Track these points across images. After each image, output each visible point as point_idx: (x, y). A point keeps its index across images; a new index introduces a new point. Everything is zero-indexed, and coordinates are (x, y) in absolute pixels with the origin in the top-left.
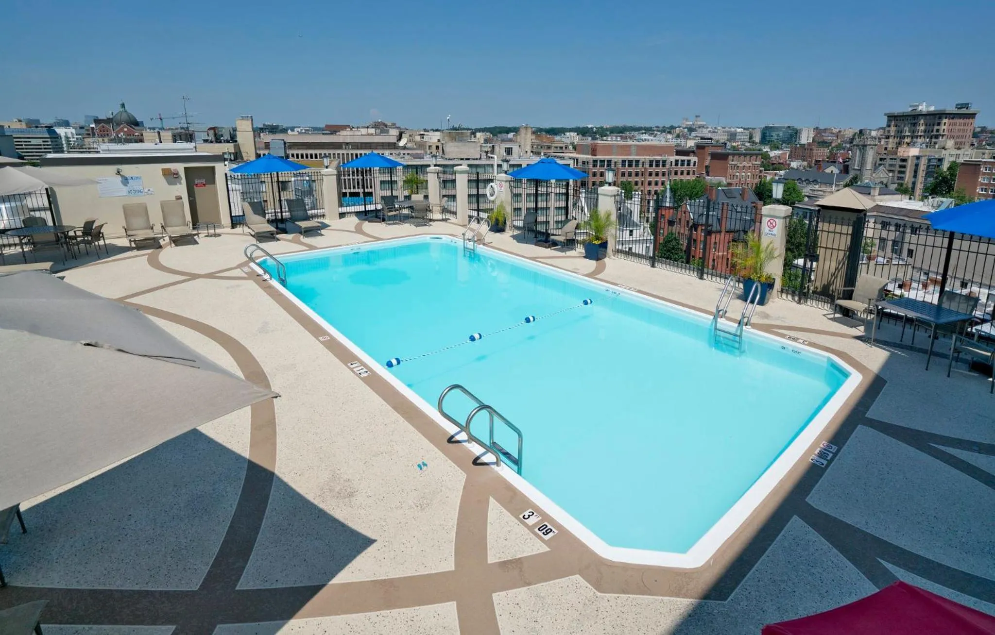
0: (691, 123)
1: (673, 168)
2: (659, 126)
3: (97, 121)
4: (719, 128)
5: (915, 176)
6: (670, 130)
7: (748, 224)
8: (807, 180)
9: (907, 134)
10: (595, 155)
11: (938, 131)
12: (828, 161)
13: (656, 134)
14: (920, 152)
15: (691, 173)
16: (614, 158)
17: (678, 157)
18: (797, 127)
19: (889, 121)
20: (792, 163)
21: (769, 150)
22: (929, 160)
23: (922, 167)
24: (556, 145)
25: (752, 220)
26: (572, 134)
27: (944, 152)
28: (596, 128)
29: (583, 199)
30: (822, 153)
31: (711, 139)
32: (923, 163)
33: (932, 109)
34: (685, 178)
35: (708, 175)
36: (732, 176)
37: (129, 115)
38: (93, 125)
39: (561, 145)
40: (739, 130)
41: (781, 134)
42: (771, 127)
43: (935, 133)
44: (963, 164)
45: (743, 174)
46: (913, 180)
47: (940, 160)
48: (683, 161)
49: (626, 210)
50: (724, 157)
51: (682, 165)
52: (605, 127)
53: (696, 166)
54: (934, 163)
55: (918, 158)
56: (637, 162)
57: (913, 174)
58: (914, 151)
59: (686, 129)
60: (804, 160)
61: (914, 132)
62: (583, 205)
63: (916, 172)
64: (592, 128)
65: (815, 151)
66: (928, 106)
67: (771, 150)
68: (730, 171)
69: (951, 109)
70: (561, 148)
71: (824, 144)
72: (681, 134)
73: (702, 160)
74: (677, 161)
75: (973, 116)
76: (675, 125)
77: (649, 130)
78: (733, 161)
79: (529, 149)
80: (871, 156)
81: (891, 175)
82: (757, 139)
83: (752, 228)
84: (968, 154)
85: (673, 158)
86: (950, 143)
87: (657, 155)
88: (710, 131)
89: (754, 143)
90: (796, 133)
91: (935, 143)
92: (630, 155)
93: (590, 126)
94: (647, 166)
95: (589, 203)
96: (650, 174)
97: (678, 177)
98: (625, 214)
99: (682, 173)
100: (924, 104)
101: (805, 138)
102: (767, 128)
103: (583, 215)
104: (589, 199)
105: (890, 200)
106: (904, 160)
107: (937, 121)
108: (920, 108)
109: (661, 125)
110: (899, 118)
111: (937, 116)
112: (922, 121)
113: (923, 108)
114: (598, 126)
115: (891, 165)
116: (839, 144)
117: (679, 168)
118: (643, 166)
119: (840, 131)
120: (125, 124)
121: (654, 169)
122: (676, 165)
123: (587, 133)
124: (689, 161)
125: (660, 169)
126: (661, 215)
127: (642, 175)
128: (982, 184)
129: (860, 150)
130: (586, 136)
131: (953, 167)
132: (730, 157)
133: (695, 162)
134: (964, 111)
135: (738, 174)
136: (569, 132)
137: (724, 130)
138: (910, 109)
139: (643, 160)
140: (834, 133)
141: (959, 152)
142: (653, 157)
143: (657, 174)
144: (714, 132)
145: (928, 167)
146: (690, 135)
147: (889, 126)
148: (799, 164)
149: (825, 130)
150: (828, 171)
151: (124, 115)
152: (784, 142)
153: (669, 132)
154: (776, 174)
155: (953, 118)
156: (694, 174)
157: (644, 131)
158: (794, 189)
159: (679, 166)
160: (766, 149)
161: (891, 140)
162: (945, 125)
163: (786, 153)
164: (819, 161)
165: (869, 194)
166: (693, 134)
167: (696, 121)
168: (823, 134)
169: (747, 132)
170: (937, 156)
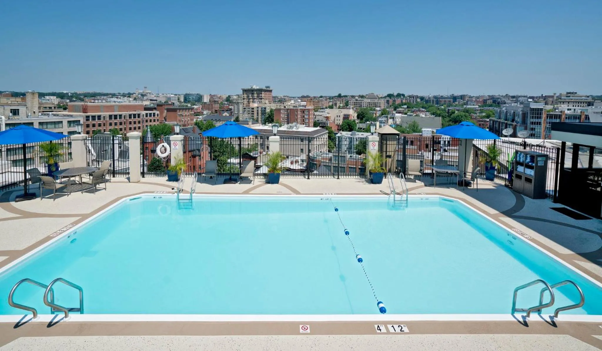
0: (142, 91)
1: (145, 118)
2: (121, 93)
4: (160, 94)
5: (258, 115)
6: (129, 95)
7: (200, 146)
8: (216, 120)
9: (251, 98)
10: (87, 113)
11: (261, 96)
12: (221, 110)
13: (121, 99)
14: (257, 105)
15: (156, 121)
16: (102, 114)
17: (147, 112)
18: (201, 94)
19: (243, 92)
20: (204, 112)
22: (262, 108)
23: (260, 112)
24: (45, 106)
25: (201, 143)
26: (52, 97)
27: (266, 105)
28: (71, 93)
29: (90, 144)
30: (217, 107)
31: (156, 100)
32: (260, 109)
33: (258, 88)
35: (166, 121)
36: (180, 121)
39: (50, 106)
40: (172, 95)
41: (194, 97)
42: (189, 94)
43: (260, 97)
44: (275, 110)
45: (186, 119)
46: (257, 117)
47: (265, 108)
48: (150, 114)
49: (125, 147)
50: (175, 110)
51: (150, 116)
52: (78, 93)
53: (159, 116)
54: (263, 109)
55: (258, 107)
56: (120, 116)
57: (257, 114)
58: (255, 105)
59: (140, 95)
60: (209, 110)
61: (253, 97)
62: (90, 148)
63: (258, 113)
64: (67, 94)
65: (213, 106)
66: (256, 86)
67: (192, 106)
68: (179, 118)
69: (264, 88)
70: (50, 108)
71: (215, 102)
72: (137, 97)
73: (162, 113)
74: (147, 114)
75: (271, 91)
76: (132, 92)
77: (113, 95)
78: (179, 112)
79: (36, 109)
80: (241, 107)
81: (249, 115)
82: (182, 99)
83: (202, 147)
84: (274, 106)
85: (144, 112)
86: (267, 102)
87: (133, 111)
88: (155, 96)
89: (180, 102)
90: (201, 97)
91: (262, 102)
92: (114, 112)
93: (65, 92)
94: (128, 118)
95: (95, 146)
96: (130, 123)
98: (125, 150)
99: (151, 121)
100: (255, 86)
101: (206, 100)
102: (186, 94)
103: (90, 156)
104: (95, 144)
105: (256, 126)
106: (253, 109)
107: (260, 93)
108: (253, 87)
109: (122, 92)
110: (247, 91)
111: (260, 91)
112: (255, 93)
113: (255, 87)
114: (72, 92)
115: (248, 111)
116: (222, 102)
117: (149, 118)
118: (125, 118)
119: (220, 96)
121: (132, 120)
122: (147, 116)
123: (64, 96)
124: (154, 114)
125: (137, 119)
126: (146, 147)
127: (125, 124)
128: (282, 117)
129: (236, 104)
130: (64, 99)
131: (271, 111)
132: (178, 111)
133: (158, 114)
134: (268, 89)
135: (183, 119)
136: (49, 96)
137: (163, 95)
138: (251, 87)
139: (124, 115)
140: (218, 97)
141: (270, 105)
142: (130, 112)
143: (135, 123)
144: (158, 96)
145: (262, 111)
146: (143, 98)
147: (244, 94)
148: (207, 112)
149: (214, 95)
150: (224, 115)
152: (196, 101)
153: (129, 97)
154: (198, 118)
155: (265, 92)
156: (158, 121)
157: (110, 96)
158: (212, 125)
159: (148, 117)
160: (189, 105)
161: (245, 100)
162: (263, 95)
163: (200, 107)
164: (217, 110)
165: (248, 124)
166: (145, 98)
167: (145, 90)
168: (214, 97)
169: (177, 97)
170: (264, 107)
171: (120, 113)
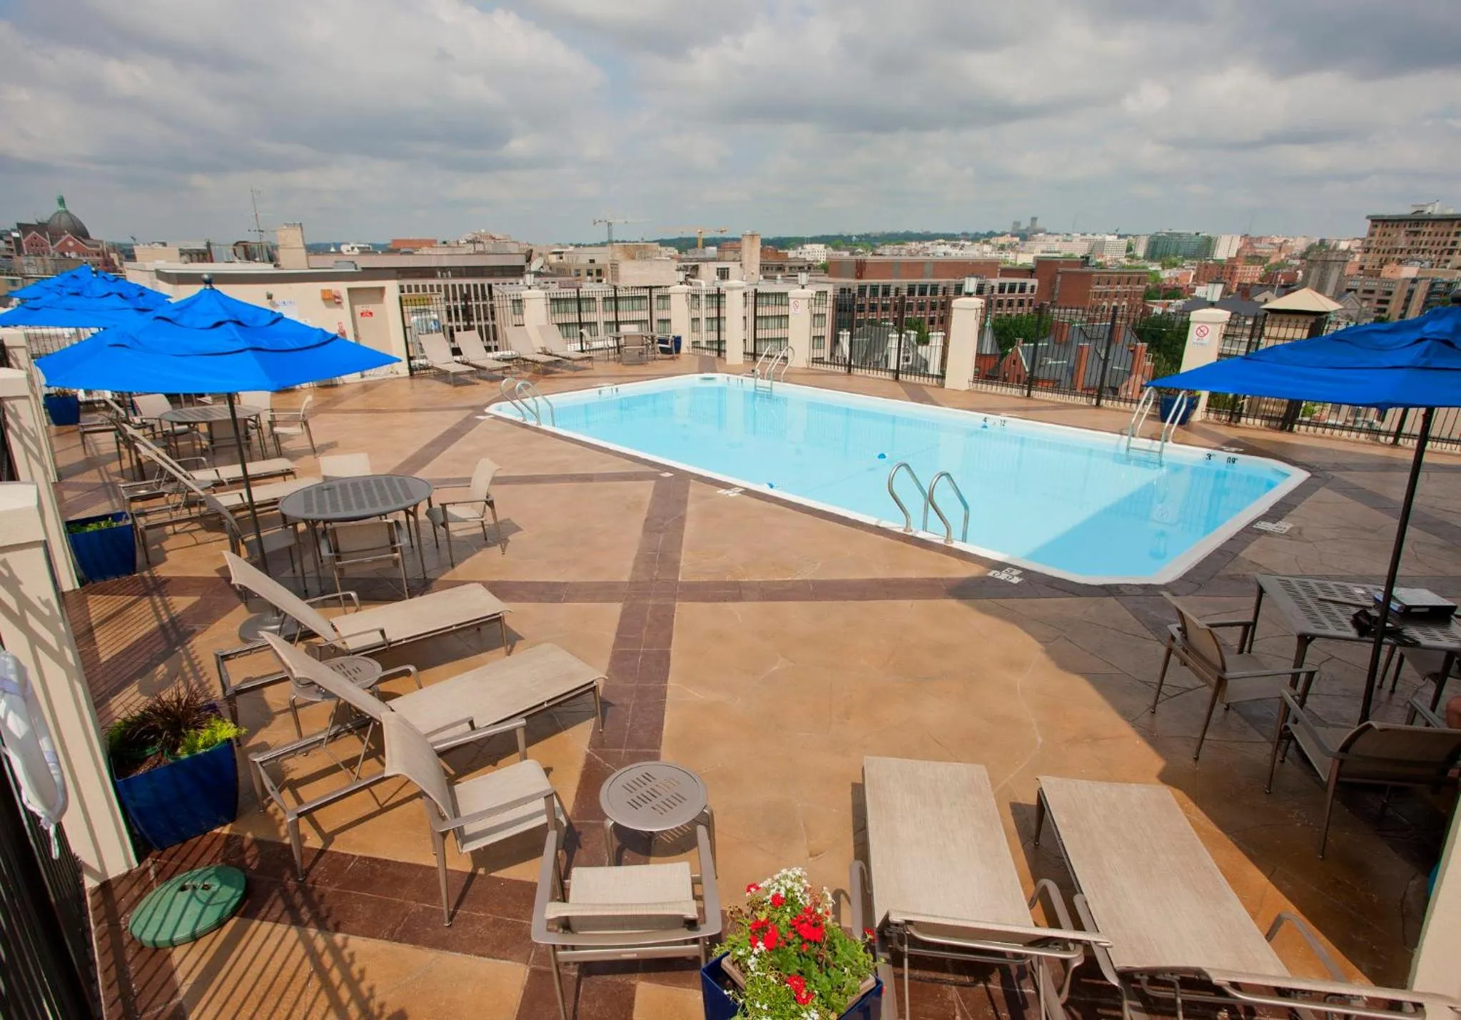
0: (1025, 227)
1: (995, 296)
3: (23, 228)
5: (1405, 308)
6: (987, 238)
9: (1400, 246)
10: (863, 278)
11: (1454, 243)
12: (1261, 285)
13: (963, 246)
14: (1419, 272)
15: (1026, 303)
16: (895, 282)
17: (1003, 280)
18: (1212, 234)
19: (1373, 227)
20: (1198, 288)
21: (1160, 269)
22: (1433, 285)
23: (1419, 295)
26: (815, 246)
28: (860, 236)
30: (1252, 274)
32: (1421, 291)
34: (1015, 311)
35: (1055, 307)
36: (1095, 309)
37: (72, 218)
38: (16, 235)
40: (1109, 238)
41: (1183, 245)
42: (1167, 234)
43: (1449, 246)
45: (1114, 303)
47: (1449, 284)
48: (1013, 286)
50: (1083, 278)
52: (875, 235)
53: (1035, 293)
54: (1440, 288)
55: (1414, 281)
57: (1402, 303)
58: (1410, 271)
59: (1017, 237)
61: (1410, 243)
63: (1407, 301)
65: (1239, 271)
67: (1163, 269)
71: (1256, 259)
72: (1007, 244)
73: (1045, 284)
74: (1004, 286)
76: (997, 231)
77: (950, 239)
81: (1364, 305)
82: (1140, 252)
85: (998, 281)
88: (1058, 240)
89: (1133, 257)
90: (1209, 244)
91: (1447, 261)
92: (922, 277)
97: (1005, 311)
99: (1011, 304)
100: (1437, 204)
101: (1225, 250)
102: (1158, 234)
106: (1391, 284)
110: (1390, 223)
113: (1434, 209)
115: (1366, 291)
116: (1282, 261)
117: (1006, 297)
119: (1285, 241)
120: (69, 235)
122: (1000, 290)
123: (841, 243)
124: (1023, 286)
130: (839, 249)
133: (1033, 287)
135: (1103, 304)
136: (810, 243)
137: (1083, 238)
138: (1413, 209)
139: (945, 285)
140: (1274, 244)
145: (1429, 294)
147: (1371, 234)
149: (1260, 239)
150: (1261, 300)
151: (65, 218)
152: (1187, 256)
153: (987, 242)
156: (1031, 305)
157: (941, 241)
160: (1155, 267)
161: (1371, 254)
163: (1189, 273)
166: (1029, 244)
168: (1256, 245)
169: (1124, 242)
170: (1446, 279)
171: (934, 281)
